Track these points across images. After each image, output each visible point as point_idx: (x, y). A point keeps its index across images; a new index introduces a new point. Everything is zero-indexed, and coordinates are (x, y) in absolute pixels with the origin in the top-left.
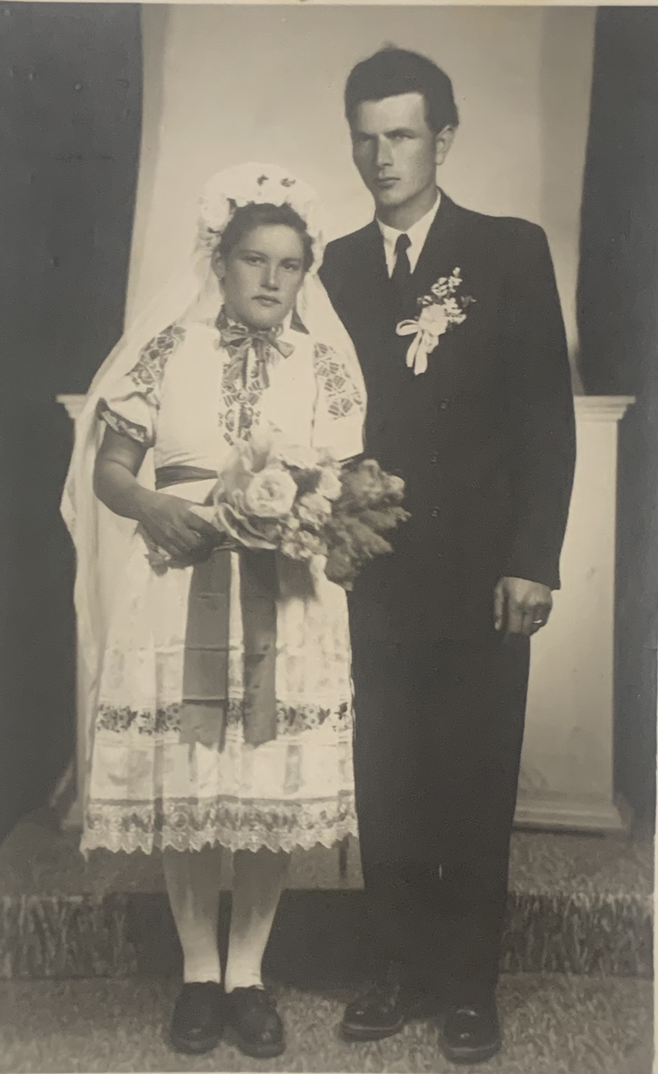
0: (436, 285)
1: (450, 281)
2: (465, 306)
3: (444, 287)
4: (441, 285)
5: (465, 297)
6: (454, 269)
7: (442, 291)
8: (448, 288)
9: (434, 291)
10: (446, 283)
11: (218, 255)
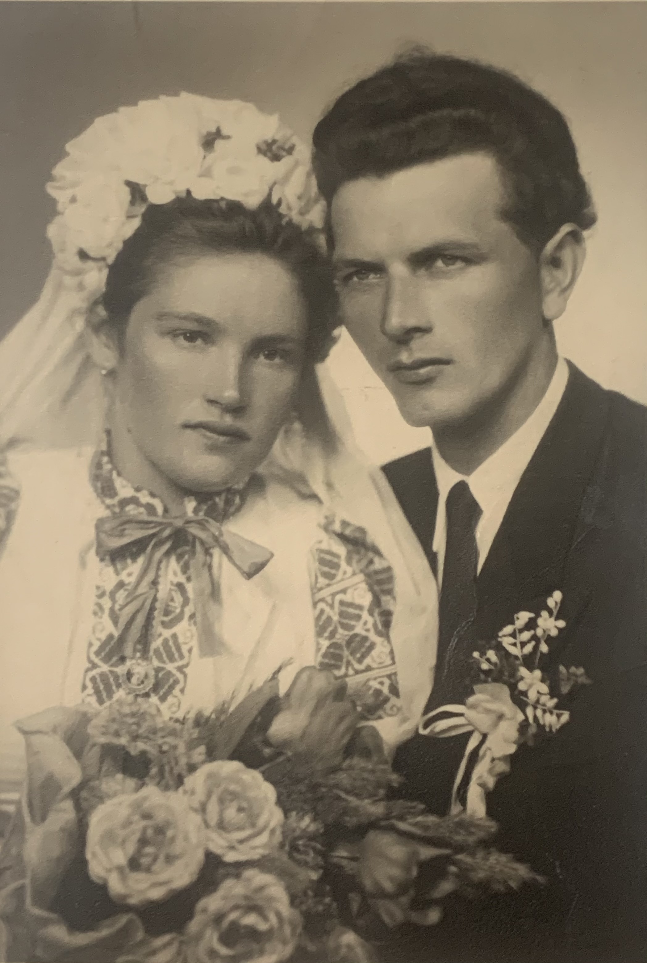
0: (508, 629)
1: (540, 621)
2: (565, 689)
3: (526, 635)
4: (521, 631)
5: (567, 667)
6: (550, 595)
7: (523, 644)
8: (534, 638)
9: (506, 642)
10: (531, 625)
11: (102, 312)
